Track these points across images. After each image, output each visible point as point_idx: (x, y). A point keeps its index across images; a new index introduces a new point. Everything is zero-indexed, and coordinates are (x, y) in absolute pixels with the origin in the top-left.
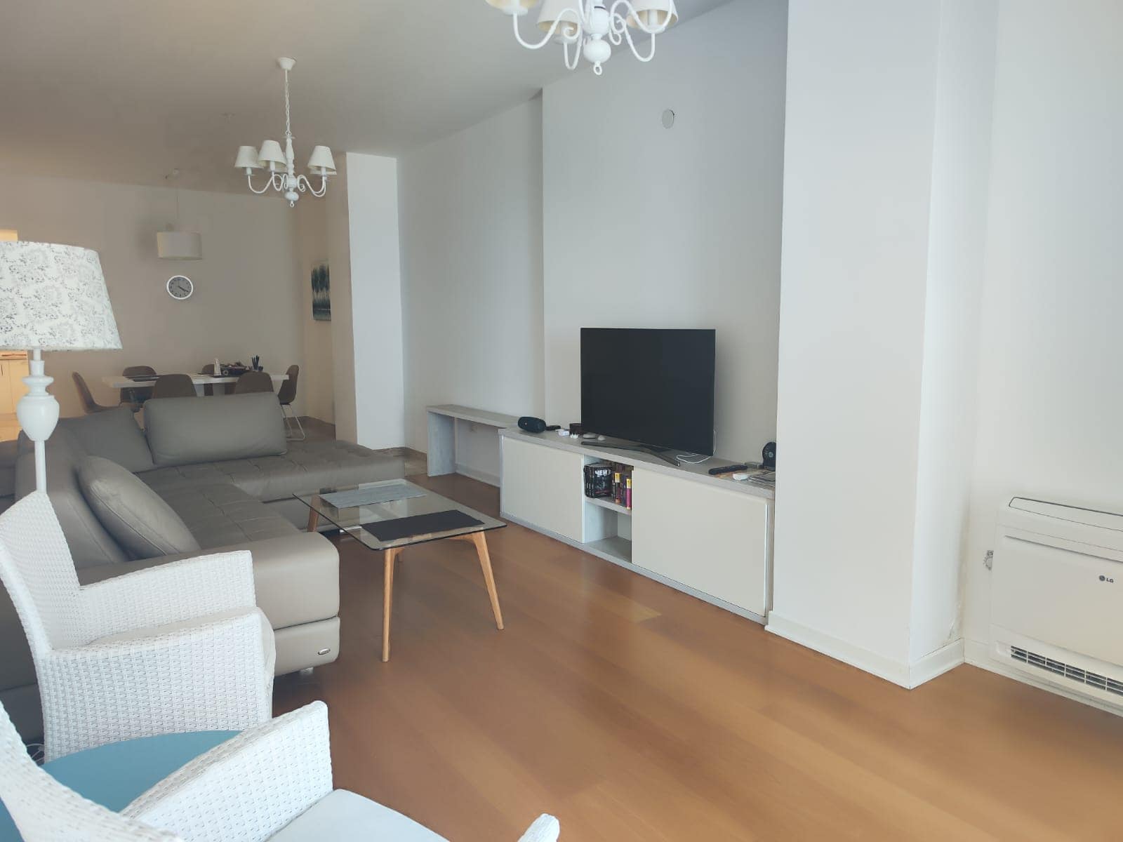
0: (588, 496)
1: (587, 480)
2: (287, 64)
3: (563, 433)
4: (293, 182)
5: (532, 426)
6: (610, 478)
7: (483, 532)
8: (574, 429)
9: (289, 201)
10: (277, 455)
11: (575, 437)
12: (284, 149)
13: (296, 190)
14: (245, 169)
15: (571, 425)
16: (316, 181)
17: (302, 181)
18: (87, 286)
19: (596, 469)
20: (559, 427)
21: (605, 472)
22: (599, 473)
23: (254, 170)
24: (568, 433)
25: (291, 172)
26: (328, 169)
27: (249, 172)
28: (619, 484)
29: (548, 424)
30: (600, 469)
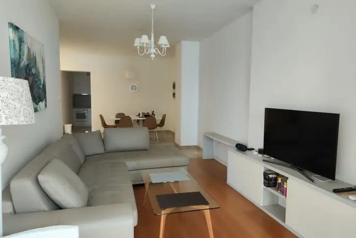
0: (265, 185)
1: (265, 178)
2: (153, 7)
3: (255, 153)
4: (153, 51)
5: (242, 148)
6: (276, 179)
7: (209, 210)
8: (260, 151)
9: (152, 58)
10: (146, 150)
11: (260, 156)
12: (150, 38)
13: (154, 54)
14: (137, 46)
15: (259, 149)
16: (161, 49)
17: (157, 50)
18: (13, 96)
19: (269, 174)
20: (253, 149)
21: (274, 176)
22: (271, 176)
23: (140, 47)
24: (257, 153)
25: (153, 47)
26: (165, 45)
27: (138, 47)
28: (280, 183)
29: (249, 147)
30: (271, 174)
